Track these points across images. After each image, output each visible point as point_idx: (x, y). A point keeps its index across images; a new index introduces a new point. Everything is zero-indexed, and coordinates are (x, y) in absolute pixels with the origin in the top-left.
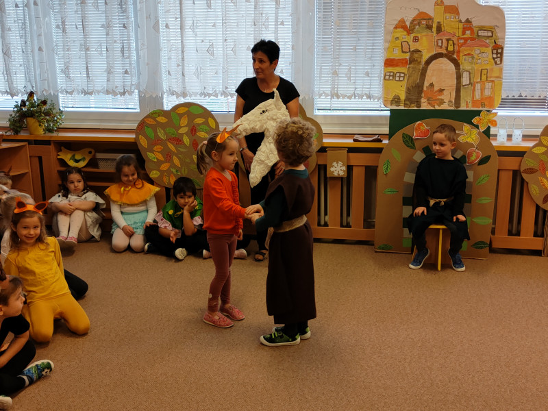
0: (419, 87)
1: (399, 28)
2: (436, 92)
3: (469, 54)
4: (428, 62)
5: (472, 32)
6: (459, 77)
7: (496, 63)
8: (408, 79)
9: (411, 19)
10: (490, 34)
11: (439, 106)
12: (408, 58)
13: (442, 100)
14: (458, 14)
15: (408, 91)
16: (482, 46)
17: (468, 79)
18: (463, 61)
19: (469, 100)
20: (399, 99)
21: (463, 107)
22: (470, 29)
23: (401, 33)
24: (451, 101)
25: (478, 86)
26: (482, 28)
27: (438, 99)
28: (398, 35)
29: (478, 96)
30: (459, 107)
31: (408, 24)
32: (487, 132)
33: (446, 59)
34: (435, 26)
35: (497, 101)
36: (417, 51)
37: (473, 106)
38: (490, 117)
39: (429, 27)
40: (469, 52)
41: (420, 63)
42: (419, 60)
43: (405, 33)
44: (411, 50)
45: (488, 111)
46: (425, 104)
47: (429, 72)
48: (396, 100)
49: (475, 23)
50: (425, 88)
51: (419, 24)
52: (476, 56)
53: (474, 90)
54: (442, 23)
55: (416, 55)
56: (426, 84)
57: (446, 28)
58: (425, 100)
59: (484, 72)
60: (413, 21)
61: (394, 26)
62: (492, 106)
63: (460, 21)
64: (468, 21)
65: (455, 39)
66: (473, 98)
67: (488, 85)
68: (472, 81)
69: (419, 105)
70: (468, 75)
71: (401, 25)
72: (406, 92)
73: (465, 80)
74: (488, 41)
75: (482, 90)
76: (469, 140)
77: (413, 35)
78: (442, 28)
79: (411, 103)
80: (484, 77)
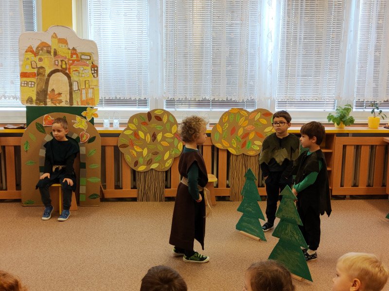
0: (45, 91)
1: (29, 51)
2: (56, 95)
3: (76, 71)
4: (50, 75)
5: (77, 56)
6: (71, 85)
7: (94, 76)
8: (37, 86)
9: (36, 46)
10: (89, 58)
11: (59, 104)
12: (36, 72)
13: (61, 100)
14: (67, 44)
15: (38, 94)
16: (84, 65)
17: (77, 86)
18: (73, 75)
19: (79, 100)
20: (32, 99)
21: (75, 105)
22: (76, 54)
23: (30, 55)
24: (67, 101)
25: (84, 91)
26: (83, 54)
27: (58, 100)
28: (29, 57)
29: (84, 98)
30: (73, 105)
31: (34, 49)
32: (92, 121)
33: (61, 73)
34: (52, 51)
35: (97, 101)
36: (42, 68)
37: (82, 104)
38: (93, 111)
39: (49, 52)
40: (76, 69)
41: (44, 75)
42: (43, 74)
43: (33, 55)
44: (38, 66)
45: (92, 107)
46: (50, 103)
47: (51, 82)
48: (30, 100)
49: (79, 50)
50: (49, 92)
51: (42, 49)
52: (81, 72)
53: (81, 94)
54: (57, 49)
55: (41, 70)
56: (49, 90)
57: (60, 53)
58: (50, 100)
59: (87, 82)
60: (38, 48)
61: (25, 50)
62: (94, 104)
63: (69, 49)
64: (74, 49)
65: (66, 60)
66: (81, 99)
67: (90, 91)
68: (80, 88)
69: (45, 104)
70: (77, 84)
71: (30, 50)
72: (37, 95)
73: (75, 87)
74: (88, 62)
75: (87, 93)
76: (81, 127)
77: (38, 57)
78: (58, 53)
79: (40, 102)
80: (87, 86)
